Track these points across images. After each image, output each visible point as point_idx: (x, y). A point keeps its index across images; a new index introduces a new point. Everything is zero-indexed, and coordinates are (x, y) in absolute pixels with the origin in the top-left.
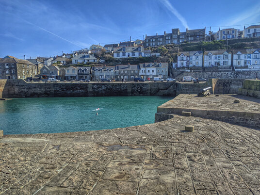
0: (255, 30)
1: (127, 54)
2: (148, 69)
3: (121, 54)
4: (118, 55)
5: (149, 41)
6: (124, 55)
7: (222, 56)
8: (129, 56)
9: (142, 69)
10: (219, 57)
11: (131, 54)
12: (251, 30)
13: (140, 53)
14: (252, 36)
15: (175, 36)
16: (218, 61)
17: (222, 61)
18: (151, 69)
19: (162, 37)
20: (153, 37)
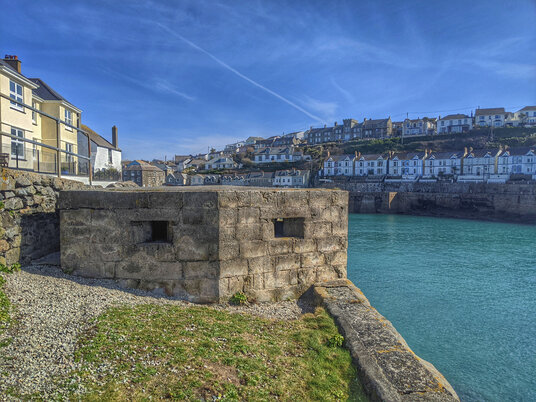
0: (451, 122)
1: (271, 157)
2: (282, 178)
3: (264, 157)
4: (260, 159)
5: (314, 135)
6: (267, 158)
7: (376, 162)
8: (273, 159)
9: (277, 178)
10: (373, 164)
11: (276, 157)
12: (445, 122)
13: (287, 157)
14: (446, 131)
15: (347, 129)
16: (370, 168)
17: (376, 168)
18: (286, 178)
19: (330, 130)
20: (318, 130)
